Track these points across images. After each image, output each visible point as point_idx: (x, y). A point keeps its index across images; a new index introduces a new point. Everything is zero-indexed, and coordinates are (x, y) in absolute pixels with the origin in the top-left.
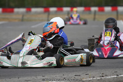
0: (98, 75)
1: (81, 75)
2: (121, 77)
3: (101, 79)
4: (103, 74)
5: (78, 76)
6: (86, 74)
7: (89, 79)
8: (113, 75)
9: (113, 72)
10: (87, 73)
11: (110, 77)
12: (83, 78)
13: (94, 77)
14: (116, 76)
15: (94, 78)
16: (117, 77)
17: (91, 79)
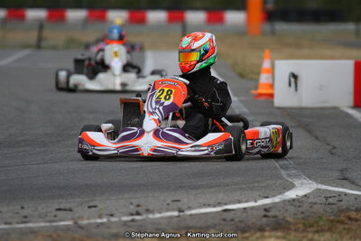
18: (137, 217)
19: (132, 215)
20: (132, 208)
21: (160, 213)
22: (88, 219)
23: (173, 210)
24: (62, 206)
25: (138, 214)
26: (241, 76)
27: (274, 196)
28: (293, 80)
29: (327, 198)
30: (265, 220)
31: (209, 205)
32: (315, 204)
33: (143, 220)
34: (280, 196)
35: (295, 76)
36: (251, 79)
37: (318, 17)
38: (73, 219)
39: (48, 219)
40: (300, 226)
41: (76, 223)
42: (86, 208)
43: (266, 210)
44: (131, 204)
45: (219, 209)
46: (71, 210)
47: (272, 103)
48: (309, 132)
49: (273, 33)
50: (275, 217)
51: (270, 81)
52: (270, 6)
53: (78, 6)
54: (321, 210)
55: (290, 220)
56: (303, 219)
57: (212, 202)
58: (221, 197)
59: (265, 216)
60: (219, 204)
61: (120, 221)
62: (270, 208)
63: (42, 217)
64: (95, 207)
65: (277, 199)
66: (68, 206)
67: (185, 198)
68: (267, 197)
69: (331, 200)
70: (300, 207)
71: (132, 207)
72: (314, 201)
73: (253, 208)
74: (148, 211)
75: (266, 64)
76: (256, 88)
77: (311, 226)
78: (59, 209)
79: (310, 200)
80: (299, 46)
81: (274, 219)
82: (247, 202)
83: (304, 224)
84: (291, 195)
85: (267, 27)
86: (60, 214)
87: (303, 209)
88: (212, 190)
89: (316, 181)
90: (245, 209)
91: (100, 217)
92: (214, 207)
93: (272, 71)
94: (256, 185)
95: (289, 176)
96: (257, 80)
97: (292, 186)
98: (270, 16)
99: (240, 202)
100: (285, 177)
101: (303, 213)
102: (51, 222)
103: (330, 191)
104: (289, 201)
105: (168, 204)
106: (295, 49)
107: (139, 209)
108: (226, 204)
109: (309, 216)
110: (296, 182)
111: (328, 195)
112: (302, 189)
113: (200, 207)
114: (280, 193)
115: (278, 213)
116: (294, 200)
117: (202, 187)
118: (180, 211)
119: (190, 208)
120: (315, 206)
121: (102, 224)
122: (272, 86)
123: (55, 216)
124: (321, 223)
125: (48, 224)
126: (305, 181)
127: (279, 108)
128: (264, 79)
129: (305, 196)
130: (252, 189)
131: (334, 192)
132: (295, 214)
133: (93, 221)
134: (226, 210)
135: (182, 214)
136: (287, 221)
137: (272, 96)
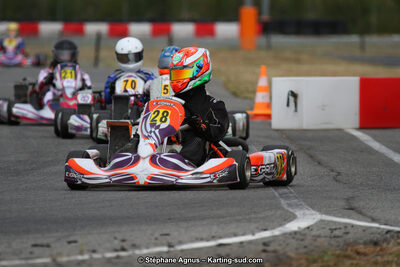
0: (108, 245)
1: (52, 245)
2: (182, 251)
3: (118, 257)
4: (123, 241)
5: (42, 246)
6: (69, 242)
7: (80, 258)
8: (156, 245)
9: (157, 235)
10: (72, 239)
11: (145, 251)
12: (60, 254)
13: (94, 251)
14: (165, 249)
15: (96, 256)
16: (168, 252)
17: (86, 257)
18: (123, 254)
19: (116, 250)
20: (117, 244)
21: (148, 248)
22: (68, 255)
23: (162, 245)
24: (39, 242)
25: (123, 249)
26: (235, 94)
27: (274, 228)
28: (292, 99)
29: (332, 230)
30: (264, 255)
31: (202, 240)
32: (319, 236)
33: (130, 256)
34: (280, 228)
35: (294, 95)
36: (246, 98)
37: (318, 28)
38: (51, 256)
39: (23, 256)
40: (303, 261)
41: (54, 260)
42: (65, 243)
43: (265, 244)
44: (115, 238)
45: (212, 243)
46: (48, 246)
47: (270, 124)
48: (311, 157)
49: (269, 47)
50: (275, 251)
51: (267, 100)
52: (266, 17)
53: (52, 18)
54: (326, 244)
55: (292, 255)
56: (306, 253)
57: (204, 236)
58: (215, 229)
59: (264, 251)
60: (213, 238)
61: (104, 257)
62: (270, 242)
63: (17, 254)
64: (75, 242)
65: (277, 232)
66: (45, 242)
67: (175, 231)
68: (265, 230)
69: (336, 233)
70: (302, 240)
71: (116, 242)
72: (318, 233)
73: (250, 242)
74: (134, 246)
75: (263, 82)
76: (252, 109)
77: (315, 261)
78: (35, 246)
79: (314, 233)
80: (298, 61)
81: (273, 254)
82: (243, 235)
83: (307, 259)
84: (293, 226)
85: (262, 40)
86: (37, 251)
87: (306, 242)
88: (205, 222)
89: (320, 211)
90: (241, 243)
91: (81, 253)
92: (208, 240)
93: (269, 89)
94: (253, 216)
95: (290, 205)
96: (252, 99)
97: (293, 217)
98: (266, 28)
99: (235, 235)
100: (285, 207)
101: (305, 247)
102: (27, 259)
103: (335, 223)
104: (290, 234)
105: (156, 239)
106: (294, 64)
107: (125, 245)
108: (221, 238)
109: (312, 251)
110: (298, 213)
111: (334, 227)
112: (304, 220)
113: (192, 241)
114: (281, 225)
115: (278, 248)
116: (295, 233)
117: (194, 219)
118: (170, 246)
119: (181, 243)
120: (319, 239)
121: (83, 261)
122: (269, 106)
123: (31, 253)
124: (326, 258)
125: (23, 262)
126: (307, 212)
127: (277, 130)
128: (260, 98)
129: (308, 228)
130: (249, 221)
131: (339, 223)
132: (297, 249)
133: (73, 258)
134: (220, 245)
135: (172, 249)
136: (288, 257)
137: (269, 116)
